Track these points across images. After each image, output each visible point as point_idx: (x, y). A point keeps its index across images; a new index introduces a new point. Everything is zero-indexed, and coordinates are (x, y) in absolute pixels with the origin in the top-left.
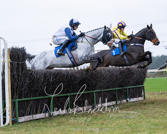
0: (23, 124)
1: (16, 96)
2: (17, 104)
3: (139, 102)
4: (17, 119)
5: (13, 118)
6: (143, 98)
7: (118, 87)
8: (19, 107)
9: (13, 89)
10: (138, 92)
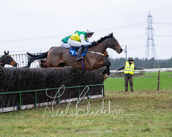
3: (99, 99)
6: (102, 95)
7: (80, 85)
10: (98, 90)
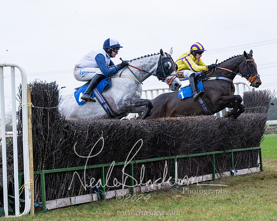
0: (53, 212)
1: (42, 166)
2: (43, 178)
3: (253, 175)
4: (44, 204)
5: (36, 202)
6: (259, 169)
7: (216, 150)
8: (47, 184)
9: (37, 154)
10: (250, 158)
